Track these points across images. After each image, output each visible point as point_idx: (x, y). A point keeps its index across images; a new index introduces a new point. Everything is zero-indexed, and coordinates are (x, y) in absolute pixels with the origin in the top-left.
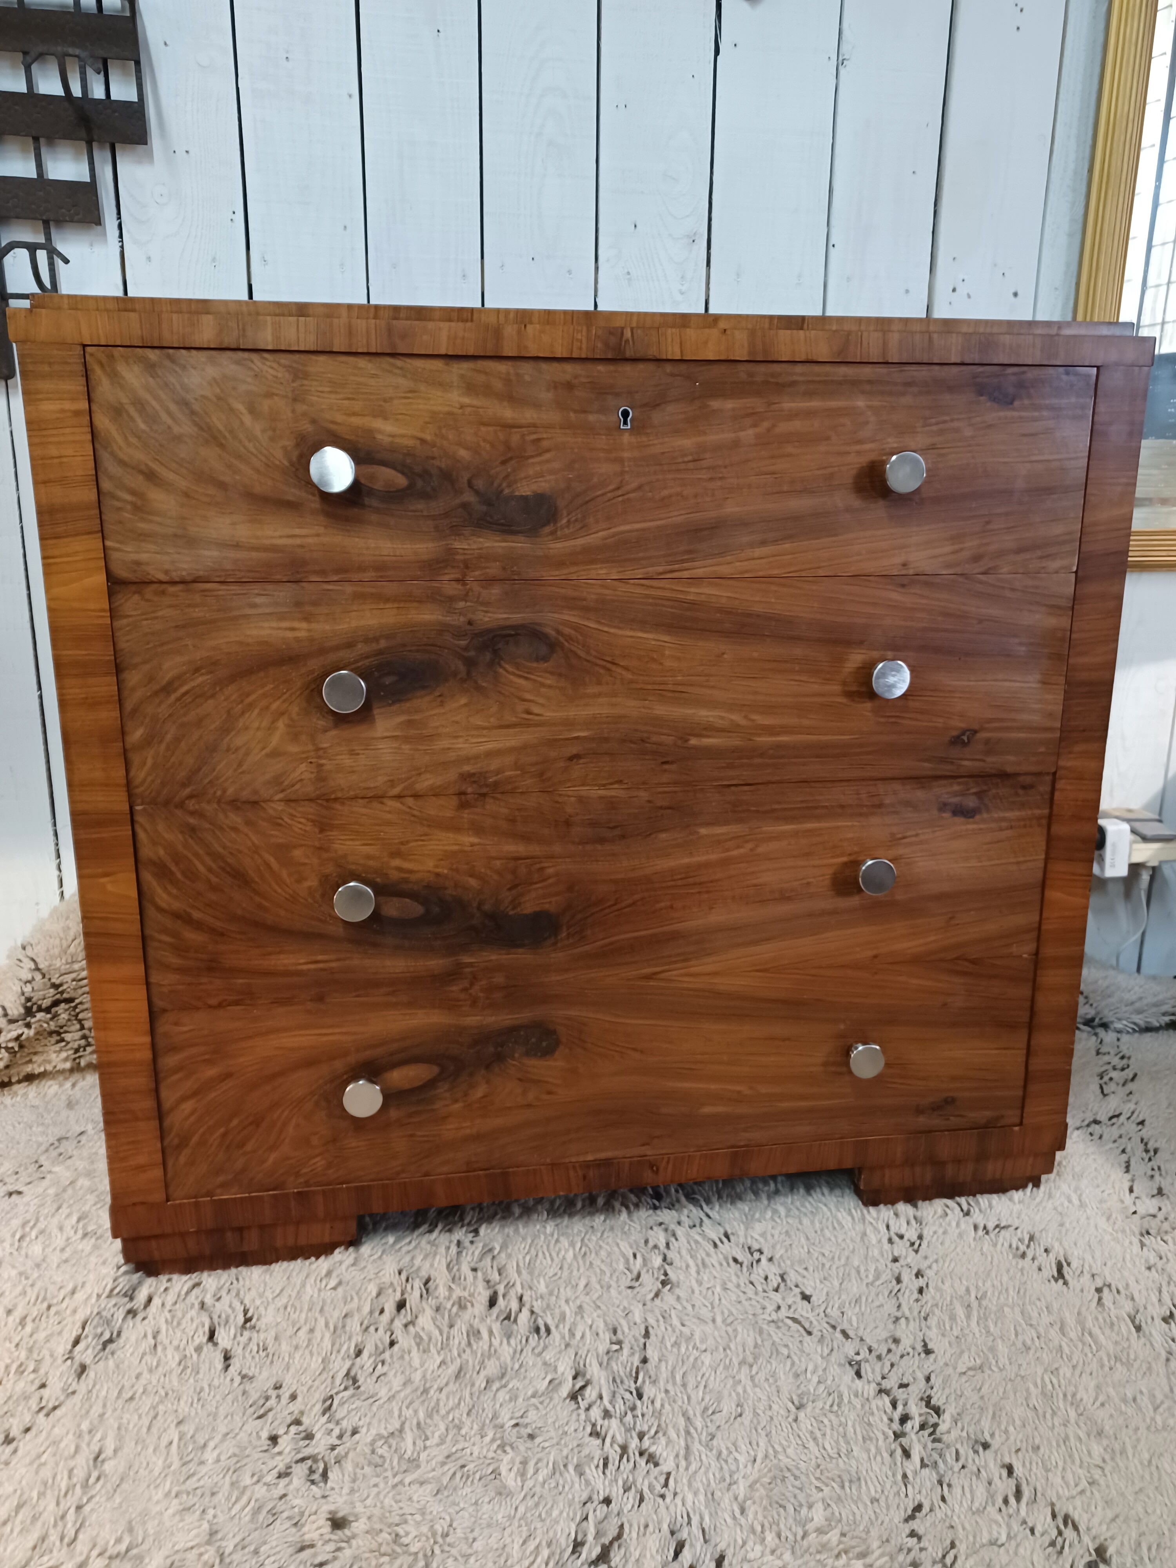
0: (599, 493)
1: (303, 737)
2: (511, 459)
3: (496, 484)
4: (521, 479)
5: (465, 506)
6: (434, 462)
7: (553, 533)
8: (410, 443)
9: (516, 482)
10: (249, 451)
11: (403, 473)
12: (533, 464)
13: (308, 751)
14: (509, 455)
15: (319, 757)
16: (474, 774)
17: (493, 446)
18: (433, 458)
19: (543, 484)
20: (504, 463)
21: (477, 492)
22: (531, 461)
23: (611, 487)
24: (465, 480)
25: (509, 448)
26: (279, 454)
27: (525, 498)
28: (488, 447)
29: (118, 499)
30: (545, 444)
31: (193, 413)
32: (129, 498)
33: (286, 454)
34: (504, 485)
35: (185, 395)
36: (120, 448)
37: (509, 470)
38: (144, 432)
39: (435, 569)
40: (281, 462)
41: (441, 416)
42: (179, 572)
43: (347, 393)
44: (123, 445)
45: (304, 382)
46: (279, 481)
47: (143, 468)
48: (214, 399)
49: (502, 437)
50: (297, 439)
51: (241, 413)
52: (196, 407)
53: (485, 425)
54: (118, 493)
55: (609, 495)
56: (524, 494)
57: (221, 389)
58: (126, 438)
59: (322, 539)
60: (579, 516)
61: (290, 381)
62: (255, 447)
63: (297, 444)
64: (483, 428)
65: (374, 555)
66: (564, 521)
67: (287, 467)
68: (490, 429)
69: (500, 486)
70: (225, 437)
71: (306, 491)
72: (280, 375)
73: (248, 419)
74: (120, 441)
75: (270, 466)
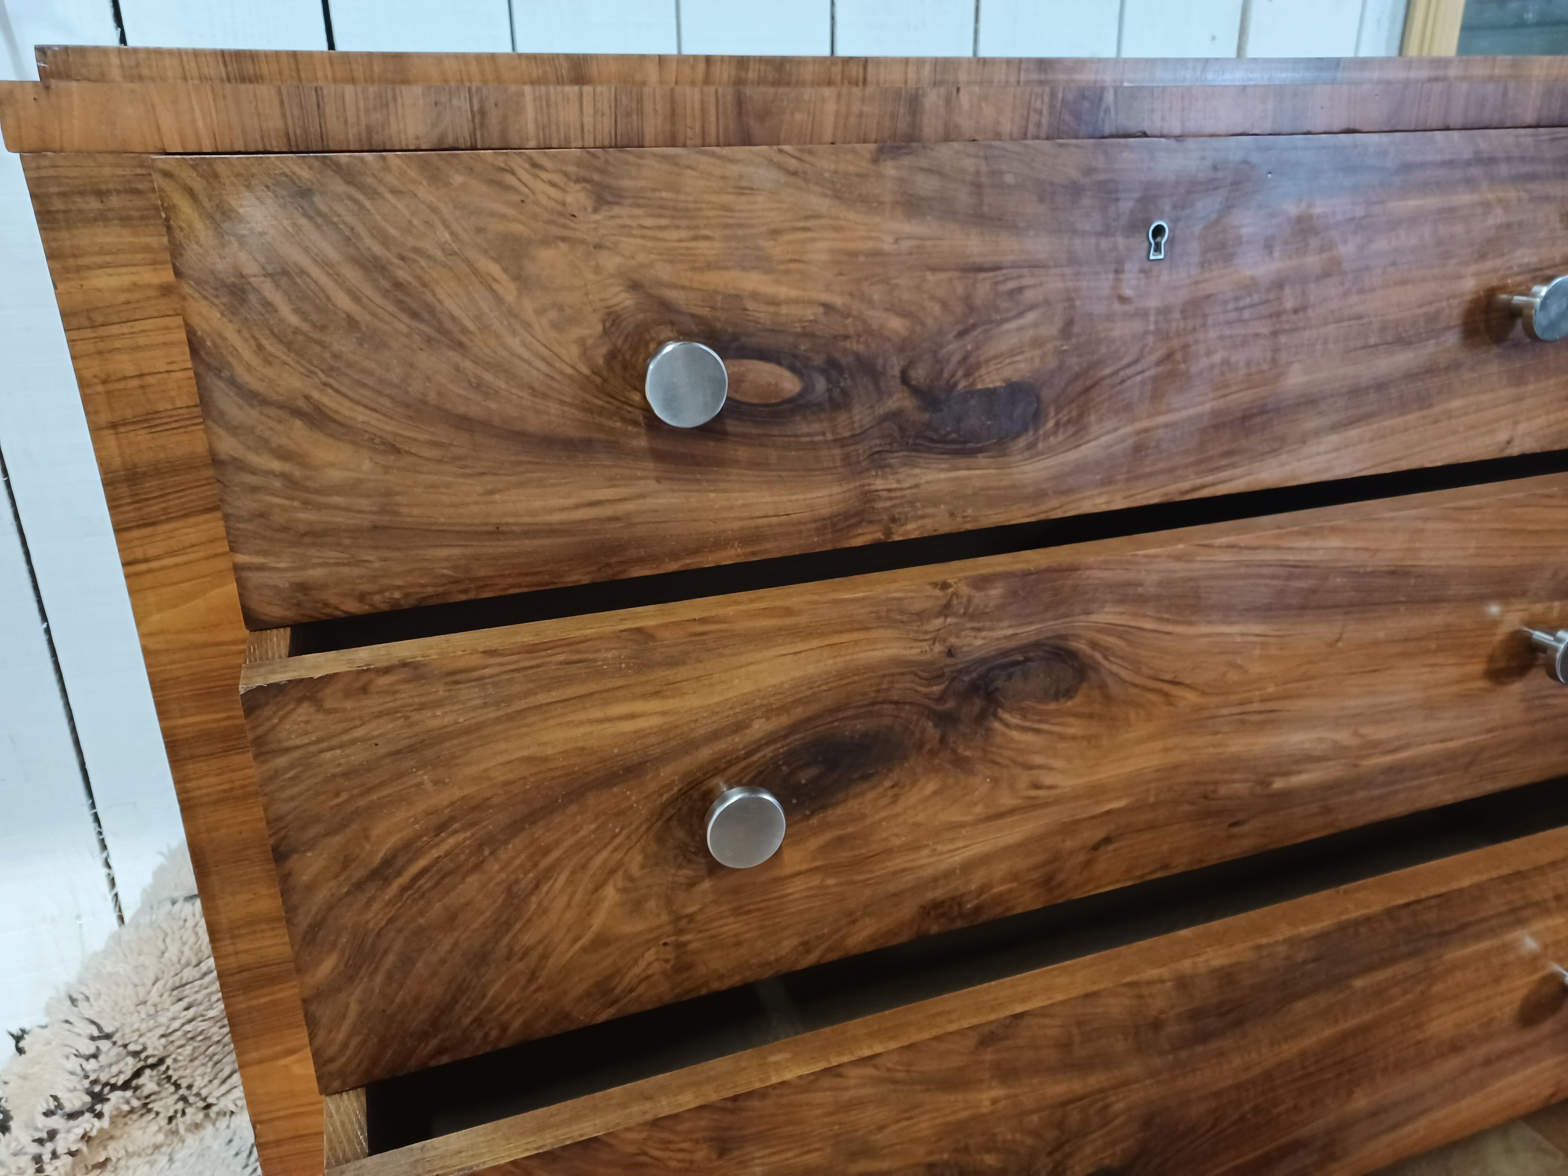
0: (1108, 371)
1: (652, 904)
2: (974, 326)
3: (946, 375)
4: (987, 361)
5: (895, 415)
6: (847, 344)
7: (1031, 446)
8: (810, 313)
9: (978, 365)
10: (513, 354)
11: (793, 369)
12: (1008, 331)
13: (660, 927)
14: (971, 321)
15: (681, 932)
16: (942, 903)
17: (945, 305)
18: (846, 337)
19: (1022, 366)
20: (961, 334)
21: (915, 391)
22: (1006, 326)
23: (1126, 361)
24: (896, 371)
25: (971, 308)
26: (572, 353)
27: (990, 393)
28: (937, 309)
29: (253, 471)
30: (1029, 296)
31: (398, 285)
32: (276, 465)
33: (585, 352)
34: (960, 373)
35: (377, 249)
36: (249, 368)
37: (969, 347)
38: (297, 331)
39: (842, 530)
40: (573, 367)
41: (862, 259)
42: (387, 594)
43: (697, 227)
44: (255, 361)
45: (616, 210)
46: (571, 405)
47: (302, 404)
48: (439, 255)
49: (960, 290)
50: (604, 321)
51: (495, 280)
52: (402, 274)
53: (933, 269)
54: (253, 459)
55: (1122, 373)
56: (990, 386)
57: (452, 233)
58: (260, 348)
59: (650, 503)
60: (1074, 413)
61: (590, 210)
62: (524, 344)
63: (606, 333)
64: (930, 276)
65: (742, 519)
66: (1051, 424)
67: (587, 377)
68: (942, 276)
69: (952, 376)
70: (465, 331)
71: (623, 419)
72: (569, 199)
73: (508, 290)
74: (248, 354)
75: (552, 378)
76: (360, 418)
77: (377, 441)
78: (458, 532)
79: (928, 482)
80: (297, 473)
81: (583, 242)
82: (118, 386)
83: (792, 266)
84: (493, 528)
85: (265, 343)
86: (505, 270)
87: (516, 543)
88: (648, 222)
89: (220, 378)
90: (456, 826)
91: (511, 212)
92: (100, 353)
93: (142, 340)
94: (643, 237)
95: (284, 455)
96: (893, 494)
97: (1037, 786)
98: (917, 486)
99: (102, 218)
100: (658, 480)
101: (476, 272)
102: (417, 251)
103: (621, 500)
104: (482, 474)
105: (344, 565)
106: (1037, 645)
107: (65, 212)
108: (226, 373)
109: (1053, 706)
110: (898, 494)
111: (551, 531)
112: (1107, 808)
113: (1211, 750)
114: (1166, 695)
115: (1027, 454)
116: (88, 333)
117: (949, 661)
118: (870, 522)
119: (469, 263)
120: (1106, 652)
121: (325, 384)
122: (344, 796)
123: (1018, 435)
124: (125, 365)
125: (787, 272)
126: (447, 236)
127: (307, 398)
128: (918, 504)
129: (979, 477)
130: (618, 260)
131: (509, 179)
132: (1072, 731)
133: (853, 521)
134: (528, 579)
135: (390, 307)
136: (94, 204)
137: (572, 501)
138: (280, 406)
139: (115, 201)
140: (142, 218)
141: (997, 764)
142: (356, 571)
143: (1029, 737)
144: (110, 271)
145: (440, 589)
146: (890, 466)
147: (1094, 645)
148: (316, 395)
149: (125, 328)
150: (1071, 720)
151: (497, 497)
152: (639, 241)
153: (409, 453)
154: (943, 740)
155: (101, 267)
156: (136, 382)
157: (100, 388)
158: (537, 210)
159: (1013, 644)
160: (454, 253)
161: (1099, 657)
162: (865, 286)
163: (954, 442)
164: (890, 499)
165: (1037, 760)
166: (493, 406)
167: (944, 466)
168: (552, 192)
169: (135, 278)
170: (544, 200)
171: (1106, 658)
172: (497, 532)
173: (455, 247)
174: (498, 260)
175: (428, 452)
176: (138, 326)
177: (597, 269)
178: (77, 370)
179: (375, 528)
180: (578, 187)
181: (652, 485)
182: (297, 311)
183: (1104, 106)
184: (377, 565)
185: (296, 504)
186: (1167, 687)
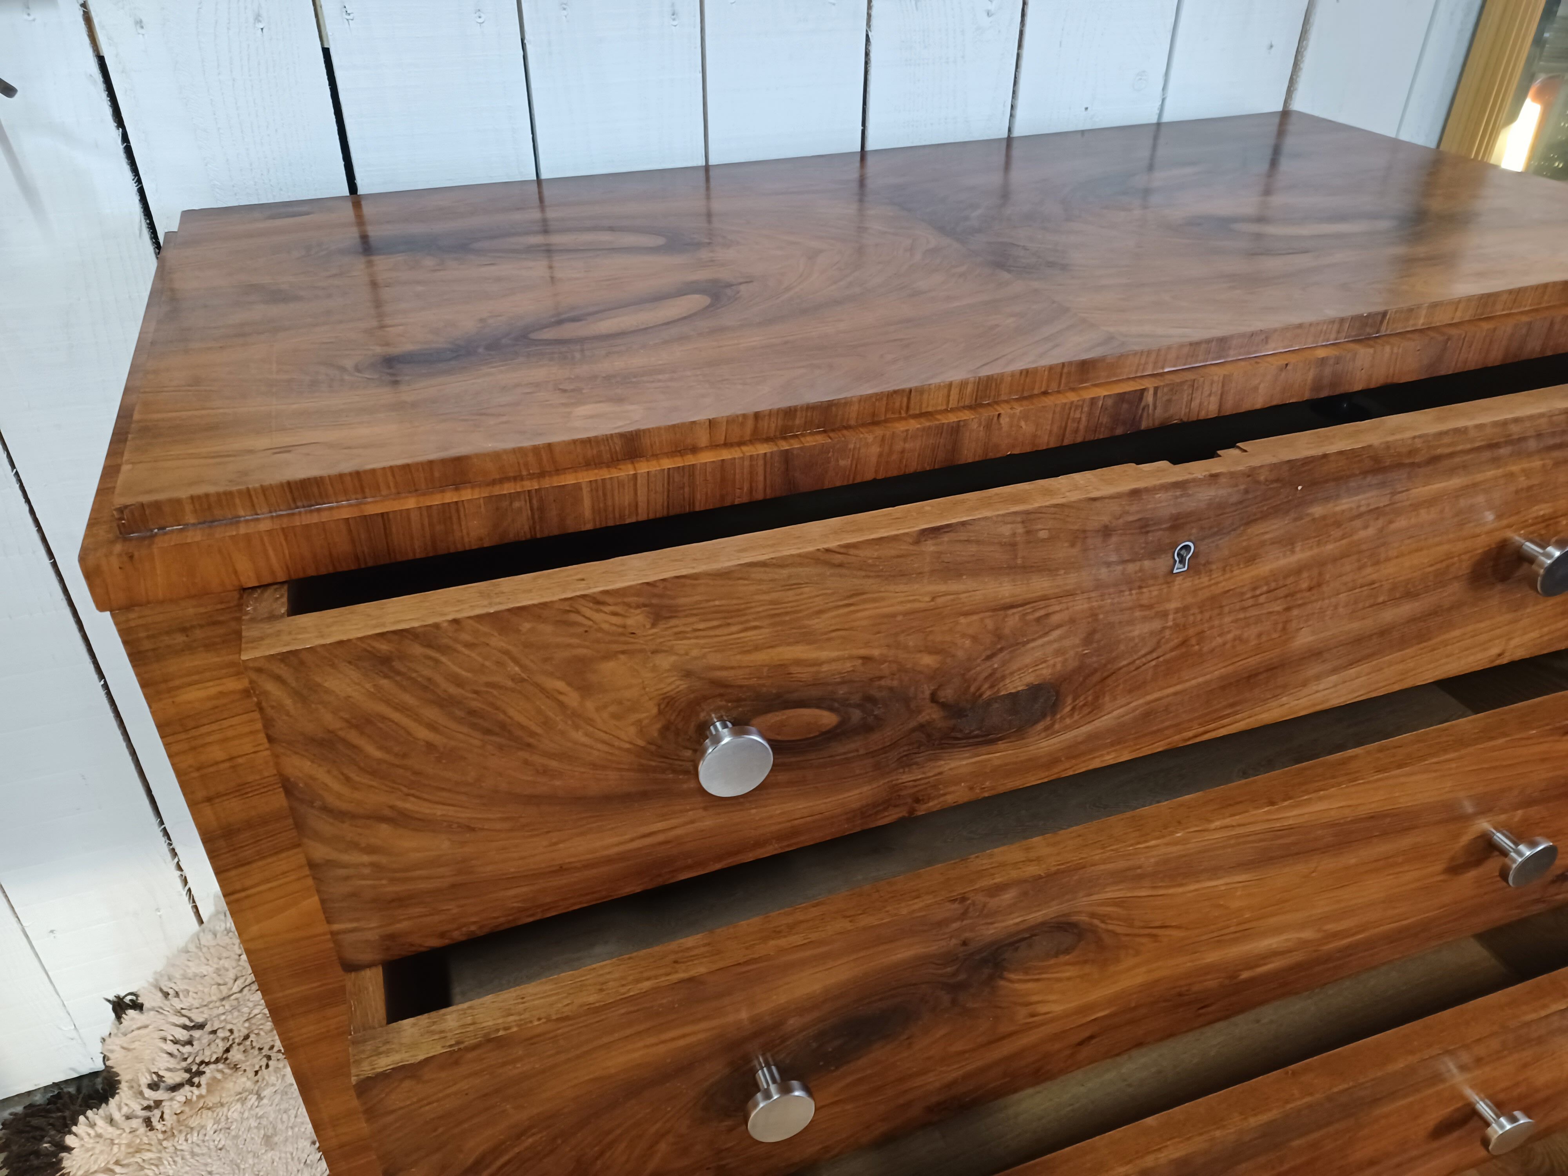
0: (1125, 663)
1: (697, 1147)
2: (1001, 650)
3: (972, 689)
4: (1012, 674)
5: (922, 727)
6: (883, 683)
7: (1046, 729)
8: (848, 666)
9: (1003, 678)
10: (577, 744)
11: (831, 709)
12: (1033, 649)
13: (704, 1159)
14: (999, 646)
15: (722, 1159)
17: (974, 638)
18: (881, 678)
19: (1044, 672)
20: (989, 658)
21: (944, 706)
22: (1030, 646)
23: (1143, 652)
24: (927, 693)
25: (1000, 637)
27: (1014, 696)
28: (968, 643)
29: (345, 866)
30: (1055, 619)
31: (472, 713)
32: (366, 859)
33: (641, 732)
34: (986, 686)
35: (453, 690)
36: (339, 796)
37: (996, 666)
38: (380, 761)
39: (870, 815)
40: (631, 743)
41: (900, 618)
42: (464, 929)
43: (748, 621)
44: (345, 791)
45: (673, 622)
46: (628, 770)
47: (387, 812)
48: (510, 684)
49: (990, 624)
50: (659, 705)
51: (561, 693)
52: (475, 704)
53: (966, 614)
54: (345, 858)
55: (1138, 662)
56: (1013, 691)
57: (521, 666)
58: (348, 779)
59: (699, 825)
60: (1090, 698)
61: (648, 626)
62: (586, 734)
63: (660, 712)
64: (963, 620)
65: (780, 823)
66: (1068, 709)
67: (643, 747)
68: (975, 617)
69: (979, 689)
70: (533, 734)
71: (674, 771)
72: (630, 622)
73: (572, 699)
74: (336, 786)
75: (611, 754)
76: (439, 813)
77: (455, 826)
78: (526, 876)
79: (951, 769)
80: (383, 860)
81: (642, 651)
82: (211, 769)
83: (834, 634)
84: (558, 868)
85: (353, 775)
86: (569, 684)
87: (577, 875)
88: (702, 626)
89: (313, 807)
90: (534, 1131)
91: (574, 641)
92: (194, 749)
93: (230, 733)
94: (697, 638)
95: (370, 850)
96: (918, 783)
97: (1033, 1015)
98: (940, 773)
99: (189, 648)
100: (705, 809)
101: (542, 690)
102: (489, 684)
103: (672, 828)
104: (549, 832)
105: (426, 916)
106: (1043, 924)
107: (154, 650)
108: (318, 803)
109: (1052, 962)
110: (923, 782)
111: (609, 860)
112: (1093, 1017)
113: (1189, 964)
114: (1154, 936)
115: (1043, 735)
116: (183, 736)
117: (962, 949)
118: (896, 806)
119: (537, 685)
120: (1103, 918)
121: (408, 795)
122: (440, 1130)
123: (1036, 722)
124: (217, 753)
125: (829, 640)
126: (517, 669)
127: (392, 807)
128: (941, 786)
129: (998, 758)
130: (673, 658)
131: (574, 617)
132: (1067, 974)
133: (881, 808)
134: (589, 897)
135: (465, 730)
136: (180, 638)
137: (627, 837)
138: (368, 817)
139: (198, 634)
140: (224, 642)
141: (1000, 1007)
142: (436, 918)
143: (1030, 985)
144: (196, 686)
145: (511, 918)
146: (916, 764)
147: (1093, 915)
148: (400, 804)
149: (214, 727)
150: (1068, 967)
151: (561, 846)
152: (693, 641)
153: (482, 829)
154: (954, 1002)
155: (190, 684)
156: (227, 765)
157: (195, 774)
158: (600, 635)
159: (1022, 927)
160: (523, 680)
161: (1096, 922)
162: (902, 638)
163: (977, 736)
164: (916, 786)
165: (1035, 998)
166: (558, 783)
167: (967, 755)
168: (614, 620)
169: (219, 689)
170: (605, 626)
171: (1103, 922)
172: (561, 870)
173: (524, 676)
174: (562, 678)
175: (499, 826)
176: (226, 723)
177: (654, 669)
178: (173, 765)
179: (453, 886)
180: (638, 611)
181: (701, 813)
182: (381, 748)
183: (1143, 404)
184: (455, 911)
185: (384, 882)
186: (1155, 931)
